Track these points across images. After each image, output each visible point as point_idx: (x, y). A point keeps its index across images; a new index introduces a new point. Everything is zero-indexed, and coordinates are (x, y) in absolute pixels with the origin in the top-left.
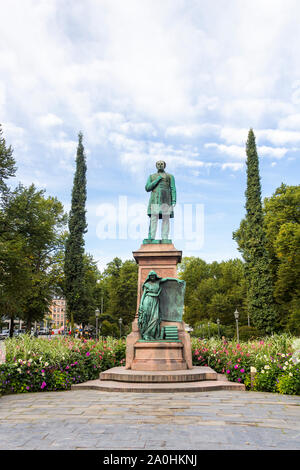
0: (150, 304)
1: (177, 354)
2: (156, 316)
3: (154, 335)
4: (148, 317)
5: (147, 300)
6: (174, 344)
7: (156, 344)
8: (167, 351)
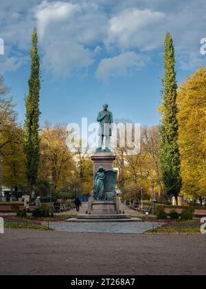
0: (100, 183)
1: (112, 207)
2: (103, 189)
3: (102, 198)
4: (99, 189)
5: (98, 181)
6: (111, 202)
7: (103, 202)
8: (108, 205)
